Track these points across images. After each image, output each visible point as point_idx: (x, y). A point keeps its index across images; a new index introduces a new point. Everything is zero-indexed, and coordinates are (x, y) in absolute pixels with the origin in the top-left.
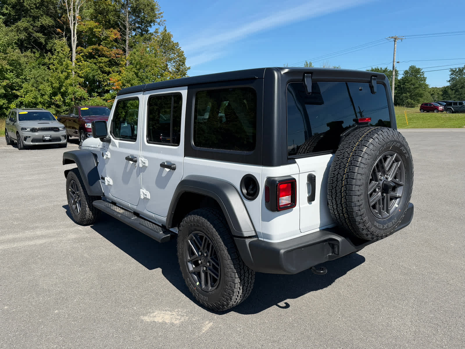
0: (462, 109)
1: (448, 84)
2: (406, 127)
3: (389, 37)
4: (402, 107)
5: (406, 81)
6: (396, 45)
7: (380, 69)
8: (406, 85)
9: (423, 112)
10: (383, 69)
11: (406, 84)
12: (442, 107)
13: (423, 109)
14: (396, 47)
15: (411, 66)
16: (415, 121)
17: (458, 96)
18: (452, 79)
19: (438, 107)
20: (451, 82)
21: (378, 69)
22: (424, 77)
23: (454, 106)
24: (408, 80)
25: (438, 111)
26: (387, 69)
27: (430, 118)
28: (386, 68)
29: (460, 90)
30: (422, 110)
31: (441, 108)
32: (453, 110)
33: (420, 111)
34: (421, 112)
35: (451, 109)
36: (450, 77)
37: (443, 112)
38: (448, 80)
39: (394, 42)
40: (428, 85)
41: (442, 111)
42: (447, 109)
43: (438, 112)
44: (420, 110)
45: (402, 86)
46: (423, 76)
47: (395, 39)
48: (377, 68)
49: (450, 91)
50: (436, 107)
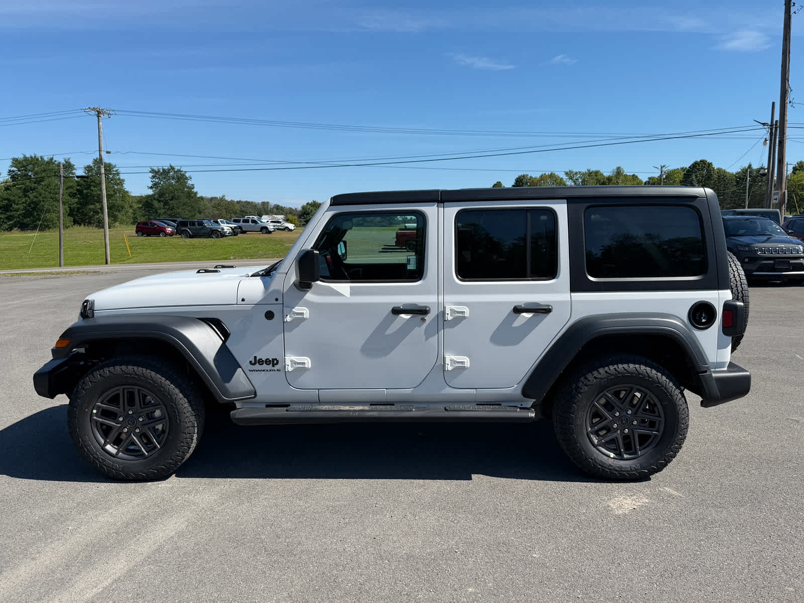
0: (203, 231)
1: (150, 192)
2: (129, 261)
3: (89, 108)
4: (91, 228)
5: (92, 184)
6: (101, 123)
7: (40, 159)
8: (92, 191)
9: (142, 236)
10: (46, 159)
11: (92, 188)
12: (171, 228)
13: (141, 231)
14: (101, 127)
15: (95, 158)
16: (140, 251)
17: (169, 212)
18: (155, 184)
19: (165, 228)
20: (154, 189)
21: (38, 159)
22: (119, 179)
23: (192, 227)
24: (94, 182)
25: (166, 234)
26: (53, 161)
27: (162, 246)
28: (52, 159)
29: (170, 202)
30: (140, 233)
31: (169, 230)
32: (191, 233)
33: (136, 235)
34: (138, 236)
35: (187, 230)
36: (152, 182)
37: (174, 236)
38: (150, 185)
39: (97, 118)
40: (127, 192)
41: (171, 234)
42: (179, 231)
43: (165, 236)
44: (137, 232)
45: (85, 191)
46: (118, 177)
47: (99, 113)
48: (35, 157)
49: (156, 204)
50: (162, 228)
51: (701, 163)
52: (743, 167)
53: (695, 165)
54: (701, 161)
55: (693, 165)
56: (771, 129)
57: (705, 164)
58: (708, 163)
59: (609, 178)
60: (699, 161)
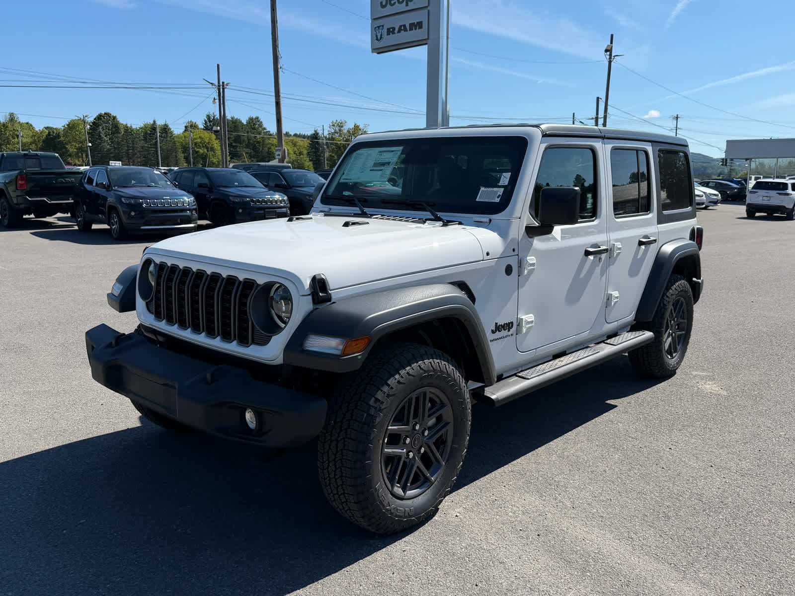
51: (106, 115)
52: (146, 122)
53: (100, 117)
54: (105, 114)
55: (97, 116)
56: (219, 90)
57: (110, 117)
58: (113, 116)
59: (4, 125)
60: (103, 113)
